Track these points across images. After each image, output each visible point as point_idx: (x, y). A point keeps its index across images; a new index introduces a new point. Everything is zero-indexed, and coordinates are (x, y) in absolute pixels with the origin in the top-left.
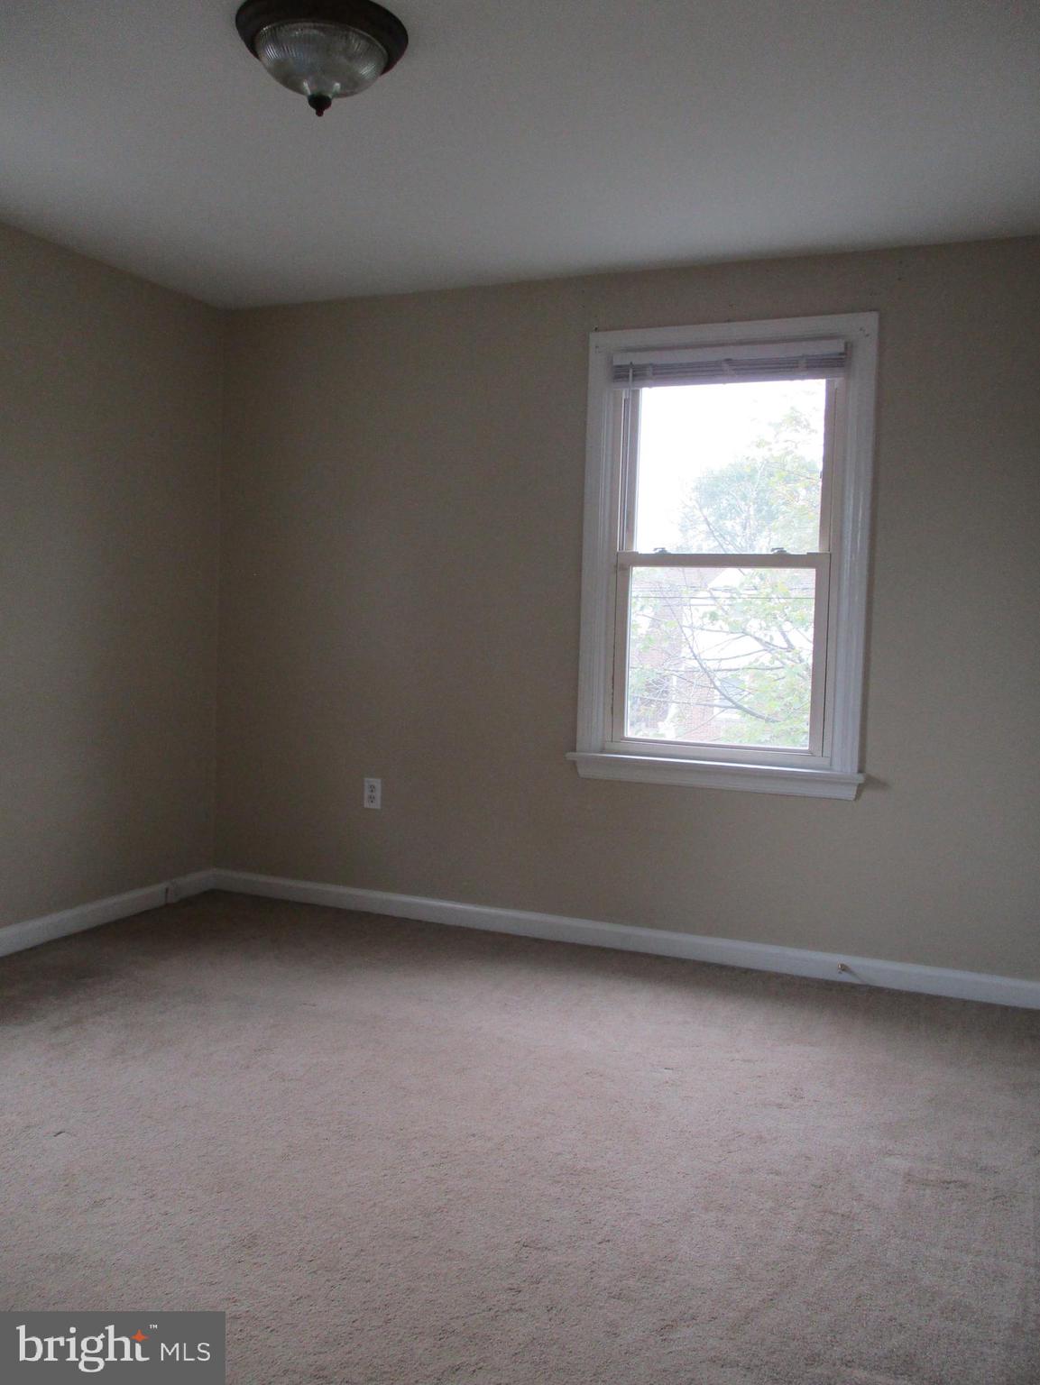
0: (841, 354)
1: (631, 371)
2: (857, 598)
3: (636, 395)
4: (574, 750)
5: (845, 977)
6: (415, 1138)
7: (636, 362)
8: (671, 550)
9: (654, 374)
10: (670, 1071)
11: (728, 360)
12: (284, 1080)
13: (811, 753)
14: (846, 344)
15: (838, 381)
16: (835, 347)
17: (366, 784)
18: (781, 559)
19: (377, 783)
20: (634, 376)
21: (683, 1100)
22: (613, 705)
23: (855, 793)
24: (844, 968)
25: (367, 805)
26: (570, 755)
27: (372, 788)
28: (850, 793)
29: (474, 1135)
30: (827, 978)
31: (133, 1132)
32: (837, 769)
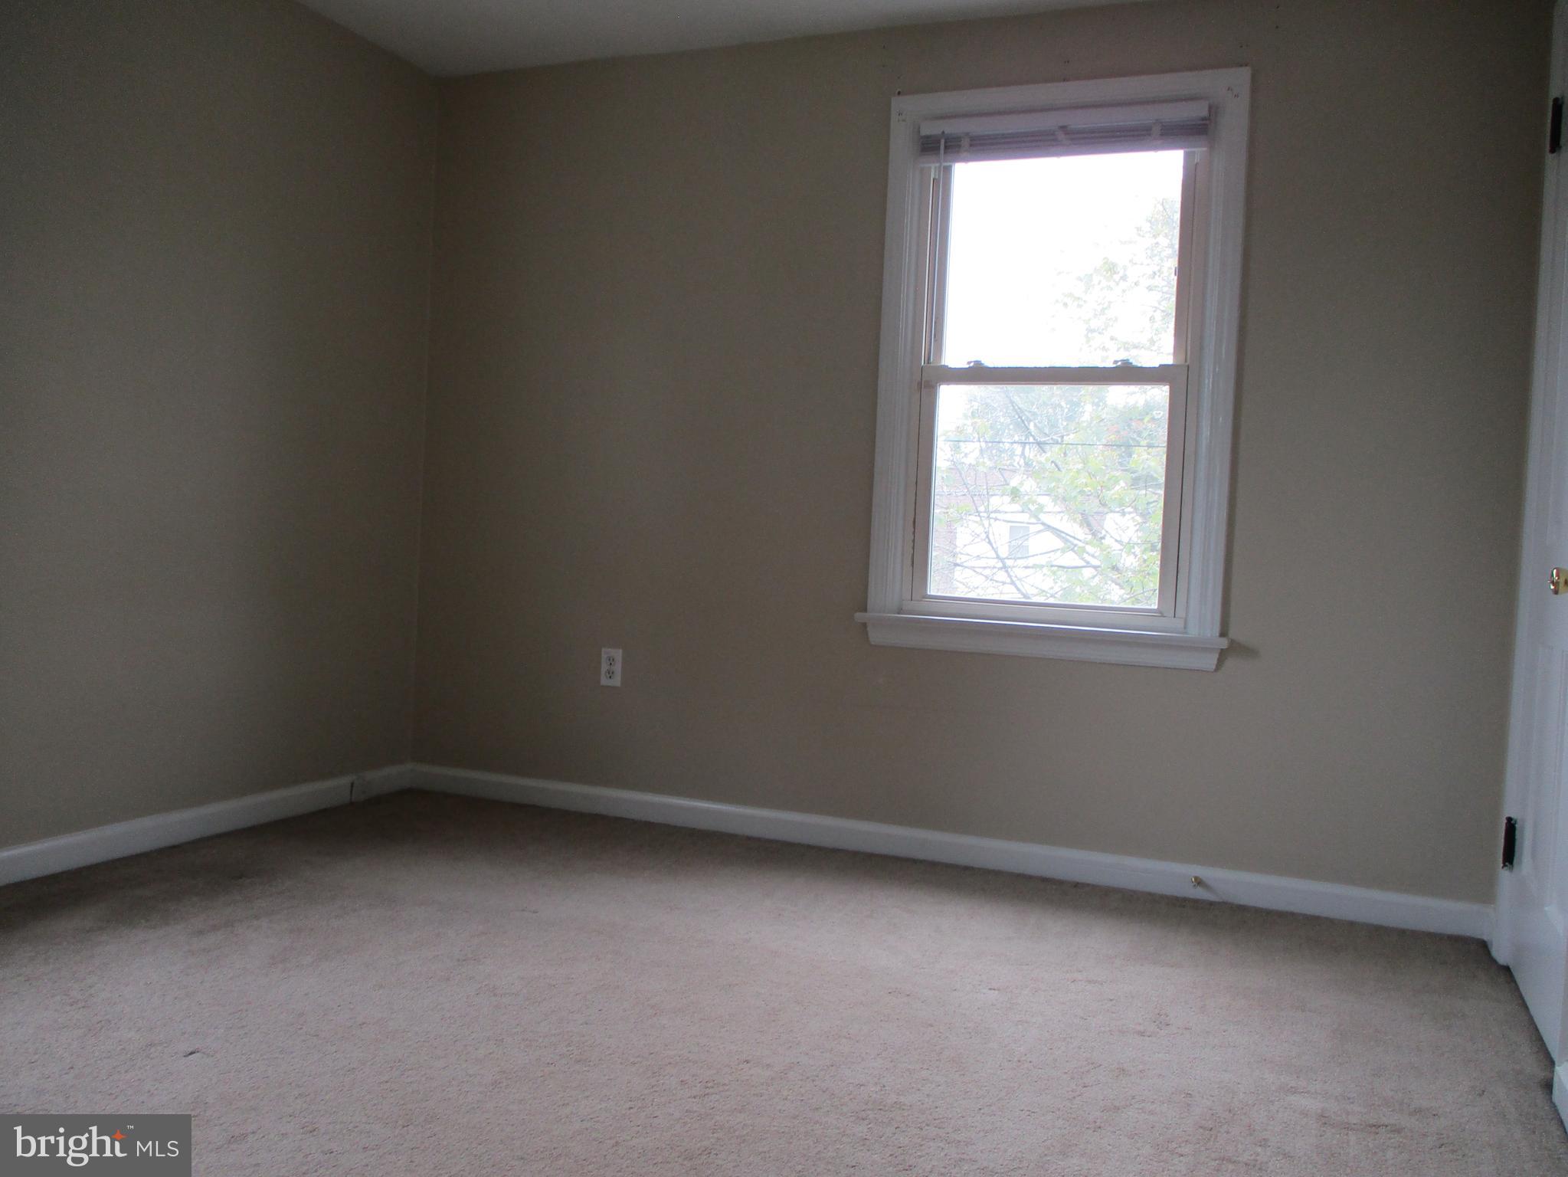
0: (1203, 119)
1: (943, 142)
2: (1221, 419)
3: (947, 171)
4: (865, 610)
5: (1200, 894)
6: (670, 1063)
7: (948, 131)
8: (990, 362)
9: (971, 145)
10: (997, 992)
11: (1063, 128)
12: (495, 995)
13: (1160, 613)
14: (1210, 107)
15: (1200, 151)
16: (1198, 110)
17: (604, 656)
18: (1126, 373)
19: (618, 654)
20: (946, 147)
21: (1017, 1025)
22: (913, 555)
23: (1215, 662)
24: (1199, 882)
25: (604, 681)
26: (859, 616)
27: (611, 661)
28: (1210, 661)
29: (747, 1062)
30: (1175, 894)
31: (292, 1053)
32: (1193, 632)
